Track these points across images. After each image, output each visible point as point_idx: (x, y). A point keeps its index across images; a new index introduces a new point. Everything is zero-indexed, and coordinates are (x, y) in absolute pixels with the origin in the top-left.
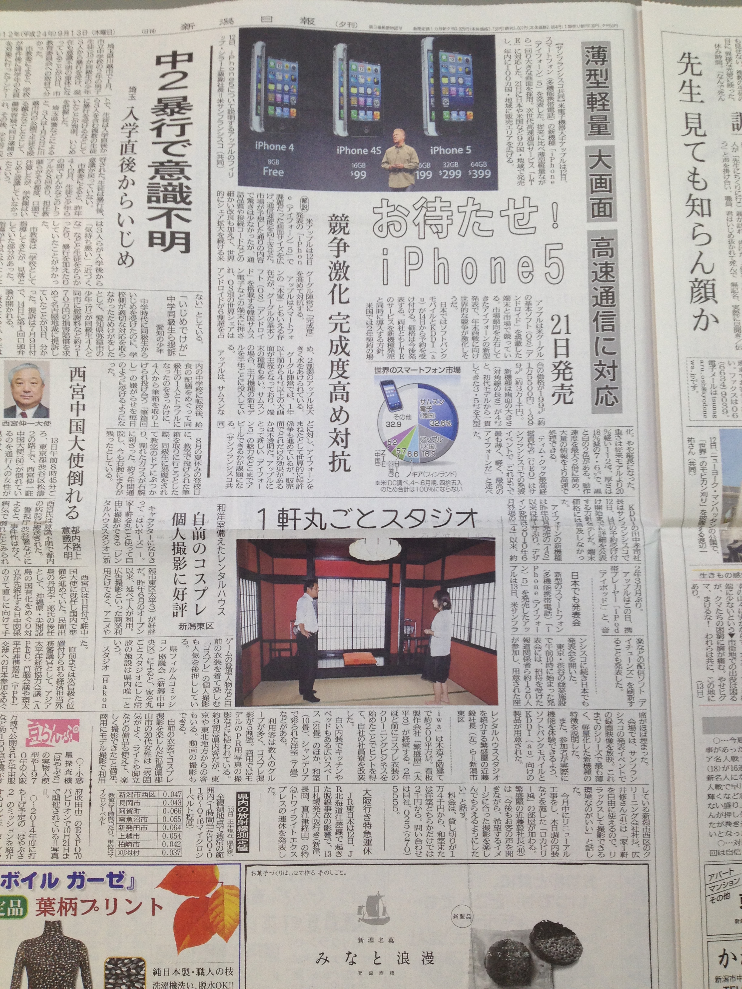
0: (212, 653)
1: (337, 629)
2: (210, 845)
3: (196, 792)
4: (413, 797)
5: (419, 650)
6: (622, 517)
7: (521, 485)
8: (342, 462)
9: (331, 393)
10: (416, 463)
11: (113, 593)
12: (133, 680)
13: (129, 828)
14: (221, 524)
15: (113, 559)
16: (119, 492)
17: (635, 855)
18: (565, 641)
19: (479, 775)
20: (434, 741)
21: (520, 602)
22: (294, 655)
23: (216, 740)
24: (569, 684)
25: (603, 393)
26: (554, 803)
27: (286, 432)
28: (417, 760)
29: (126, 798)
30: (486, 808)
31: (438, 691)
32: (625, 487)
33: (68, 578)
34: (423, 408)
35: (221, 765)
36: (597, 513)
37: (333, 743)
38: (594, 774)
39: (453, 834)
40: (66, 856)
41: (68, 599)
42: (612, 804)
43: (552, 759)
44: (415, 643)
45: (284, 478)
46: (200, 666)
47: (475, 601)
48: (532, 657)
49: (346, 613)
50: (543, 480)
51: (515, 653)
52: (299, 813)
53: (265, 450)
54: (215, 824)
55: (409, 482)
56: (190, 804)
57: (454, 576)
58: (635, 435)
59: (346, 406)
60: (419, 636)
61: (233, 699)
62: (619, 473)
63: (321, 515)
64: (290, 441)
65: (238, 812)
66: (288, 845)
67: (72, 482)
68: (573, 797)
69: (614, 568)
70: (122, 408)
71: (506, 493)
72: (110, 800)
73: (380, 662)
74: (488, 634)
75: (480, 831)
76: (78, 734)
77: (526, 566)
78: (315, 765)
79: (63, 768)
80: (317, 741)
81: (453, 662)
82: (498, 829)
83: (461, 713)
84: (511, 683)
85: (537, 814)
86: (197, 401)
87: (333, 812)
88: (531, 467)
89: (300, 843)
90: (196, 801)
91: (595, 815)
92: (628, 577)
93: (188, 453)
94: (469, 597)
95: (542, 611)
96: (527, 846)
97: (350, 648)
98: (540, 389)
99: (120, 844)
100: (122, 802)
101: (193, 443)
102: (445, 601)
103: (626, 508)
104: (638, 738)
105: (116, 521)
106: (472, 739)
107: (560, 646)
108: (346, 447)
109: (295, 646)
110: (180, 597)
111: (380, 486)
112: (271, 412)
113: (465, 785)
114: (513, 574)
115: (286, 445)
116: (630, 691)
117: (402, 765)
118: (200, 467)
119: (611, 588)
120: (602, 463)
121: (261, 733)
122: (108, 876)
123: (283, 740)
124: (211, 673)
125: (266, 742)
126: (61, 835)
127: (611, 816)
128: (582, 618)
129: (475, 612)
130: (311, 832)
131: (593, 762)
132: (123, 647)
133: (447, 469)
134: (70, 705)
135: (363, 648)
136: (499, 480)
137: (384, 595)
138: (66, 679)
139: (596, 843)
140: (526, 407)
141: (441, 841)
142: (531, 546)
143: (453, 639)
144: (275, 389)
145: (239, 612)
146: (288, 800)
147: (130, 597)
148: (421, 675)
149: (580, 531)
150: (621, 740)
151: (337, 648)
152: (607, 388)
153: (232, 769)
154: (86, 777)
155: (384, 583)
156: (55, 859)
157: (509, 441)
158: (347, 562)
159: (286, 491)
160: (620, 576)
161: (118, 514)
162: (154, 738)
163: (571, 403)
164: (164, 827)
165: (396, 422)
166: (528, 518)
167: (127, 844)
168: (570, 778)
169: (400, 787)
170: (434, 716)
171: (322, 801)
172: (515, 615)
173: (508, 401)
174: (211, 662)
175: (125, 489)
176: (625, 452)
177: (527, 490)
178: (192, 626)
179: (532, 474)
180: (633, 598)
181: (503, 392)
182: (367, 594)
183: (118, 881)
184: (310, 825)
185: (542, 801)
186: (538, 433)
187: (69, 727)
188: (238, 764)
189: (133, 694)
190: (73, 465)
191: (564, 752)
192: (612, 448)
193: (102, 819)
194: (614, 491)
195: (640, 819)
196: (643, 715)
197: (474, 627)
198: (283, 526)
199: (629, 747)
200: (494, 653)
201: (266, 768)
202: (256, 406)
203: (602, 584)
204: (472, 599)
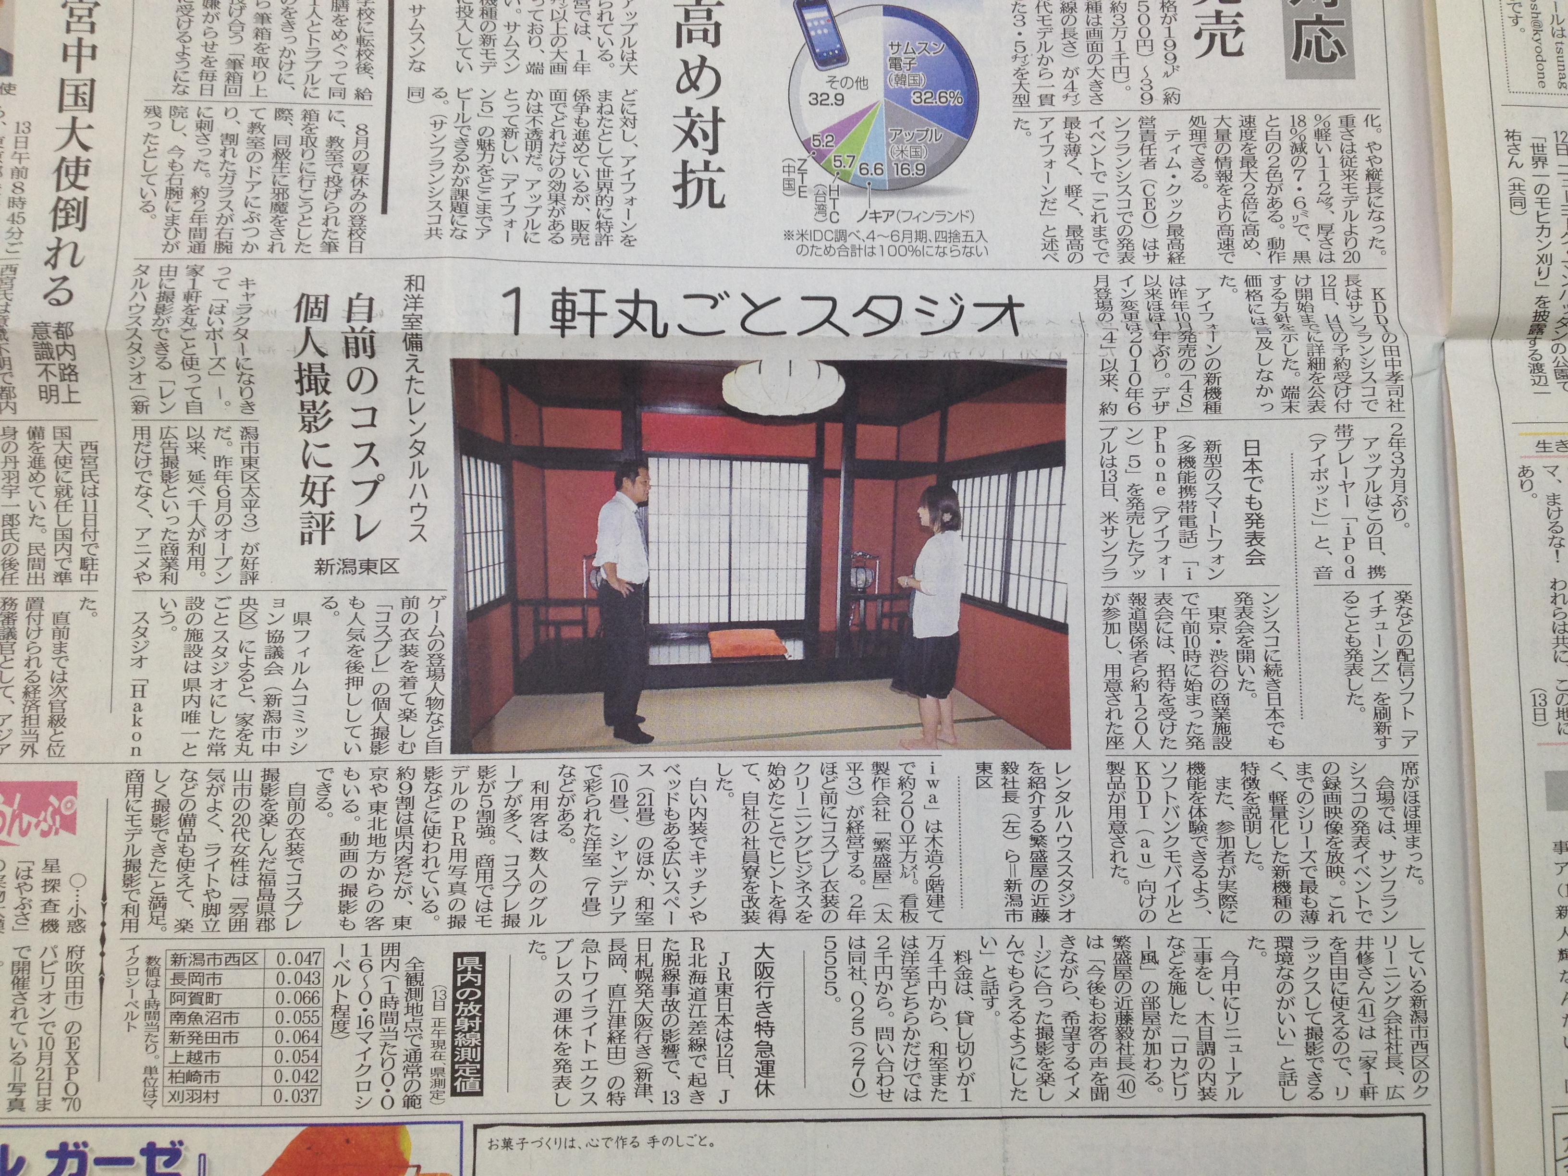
0: (396, 629)
1: (694, 574)
2: (388, 1080)
3: (355, 953)
4: (872, 961)
5: (885, 624)
6: (1358, 316)
7: (1125, 243)
8: (706, 185)
9: (679, 26)
10: (878, 190)
11: (157, 486)
12: (206, 691)
13: (195, 1037)
14: (413, 321)
15: (155, 404)
16: (169, 246)
17: (1392, 1092)
18: (1227, 600)
19: (1027, 910)
20: (920, 831)
21: (1121, 509)
22: (592, 634)
23: (404, 830)
24: (1238, 700)
25: (1310, 33)
26: (1203, 974)
27: (571, 113)
28: (882, 876)
29: (187, 968)
30: (1043, 986)
31: (930, 717)
32: (1363, 247)
33: (50, 449)
34: (895, 63)
35: (417, 892)
36: (1302, 307)
37: (684, 838)
38: (1297, 906)
39: (967, 1048)
40: (44, 1105)
41: (50, 500)
42: (1339, 974)
43: (1199, 872)
44: (877, 608)
45: (566, 221)
46: (367, 659)
47: (1018, 511)
48: (1151, 636)
49: (714, 538)
50: (1175, 231)
51: (1111, 628)
52: (602, 1001)
53: (522, 154)
54: (401, 1027)
55: (863, 235)
56: (340, 981)
57: (967, 453)
58: (1385, 128)
59: (714, 57)
60: (887, 590)
61: (446, 735)
62: (1350, 216)
63: (654, 304)
64: (581, 135)
65: (455, 1001)
66: (577, 1076)
67: (60, 222)
68: (1248, 960)
69: (1344, 430)
70: (183, 55)
71: (1090, 261)
72: (150, 972)
73: (795, 650)
74: (1048, 586)
75: (1030, 1039)
76: (74, 817)
77: (1136, 427)
78: (643, 888)
79: (38, 897)
80: (646, 832)
81: (966, 650)
82: (1073, 1035)
83: (984, 767)
84: (1100, 700)
85: (1165, 1000)
86: (360, 40)
87: (683, 997)
88: (1149, 202)
89: (605, 1071)
90: (355, 975)
91: (1300, 1002)
92: (1376, 448)
93: (335, 157)
94: (1002, 502)
95: (1174, 532)
96: (1140, 1075)
97: (724, 619)
98: (1168, 21)
99: (172, 1076)
100: (177, 978)
101: (348, 136)
102: (947, 510)
103: (1367, 296)
104: (1399, 821)
105: (160, 310)
106: (1011, 827)
107: (1217, 613)
108: (714, 151)
109: (593, 614)
110: (318, 497)
111: (795, 243)
112: (535, 69)
113: (995, 934)
114: (1107, 447)
115: (570, 144)
116: (1382, 714)
117: (847, 886)
118: (364, 189)
119: (1335, 475)
120: (1311, 191)
121: (513, 815)
122: (143, 1152)
123: (566, 831)
124: (393, 675)
125: (526, 836)
126: (31, 1054)
127: (1339, 1002)
128: (1269, 547)
129: (1016, 535)
130: (631, 1045)
131: (1296, 878)
132: (181, 613)
133: (953, 204)
134: (55, 749)
135: (754, 618)
136: (1074, 231)
137: (804, 497)
138: (45, 687)
139: (1303, 1068)
140: (1134, 62)
141: (938, 1065)
142: (1151, 380)
143: (967, 599)
144: (545, 16)
145: (461, 534)
146: (576, 970)
147: (196, 495)
148: (890, 681)
149: (1265, 343)
150: (1361, 826)
151: (694, 620)
152: (1319, 20)
153: (443, 901)
154: (93, 919)
155: (804, 468)
156: (16, 1113)
157: (1097, 140)
158: (718, 420)
159: (569, 250)
160: (1358, 447)
161: (166, 297)
162: (255, 827)
163: (1240, 53)
164: (279, 1037)
165: (832, 94)
166: (1143, 315)
167: (190, 1077)
168: (1242, 915)
169: (842, 940)
170: (921, 773)
171: (658, 973)
172: (1112, 541)
173: (1095, 48)
174: (394, 650)
175: (183, 237)
176: (1362, 167)
177: (1139, 252)
178: (348, 566)
179: (1149, 217)
180: (1388, 499)
181: (1081, 28)
182: (765, 494)
183: (167, 1164)
184: (630, 1029)
185: (1175, 971)
186: (1165, 122)
187: (52, 799)
188: (458, 888)
189: (205, 723)
190: (65, 183)
191: (1227, 855)
192: (1333, 159)
193: (131, 1016)
194: (1339, 257)
195: (1404, 1008)
196: (1410, 767)
197: (1014, 569)
198: (563, 328)
199: (1378, 842)
200: (1062, 628)
201: (523, 896)
202: (500, 52)
203: (1315, 467)
204: (1011, 506)
